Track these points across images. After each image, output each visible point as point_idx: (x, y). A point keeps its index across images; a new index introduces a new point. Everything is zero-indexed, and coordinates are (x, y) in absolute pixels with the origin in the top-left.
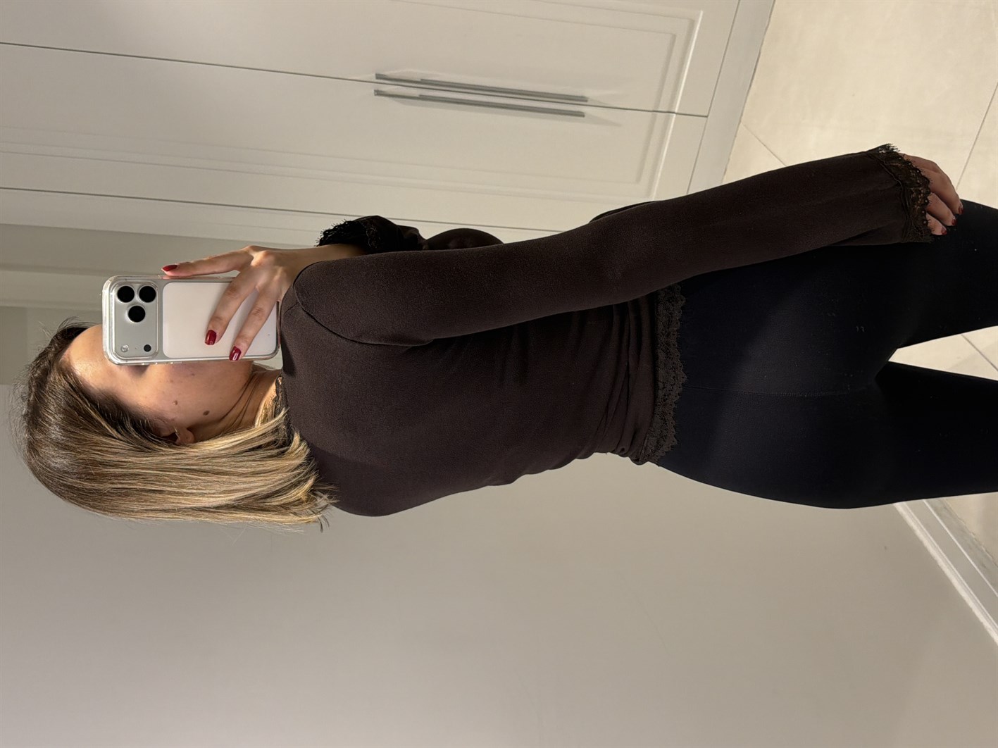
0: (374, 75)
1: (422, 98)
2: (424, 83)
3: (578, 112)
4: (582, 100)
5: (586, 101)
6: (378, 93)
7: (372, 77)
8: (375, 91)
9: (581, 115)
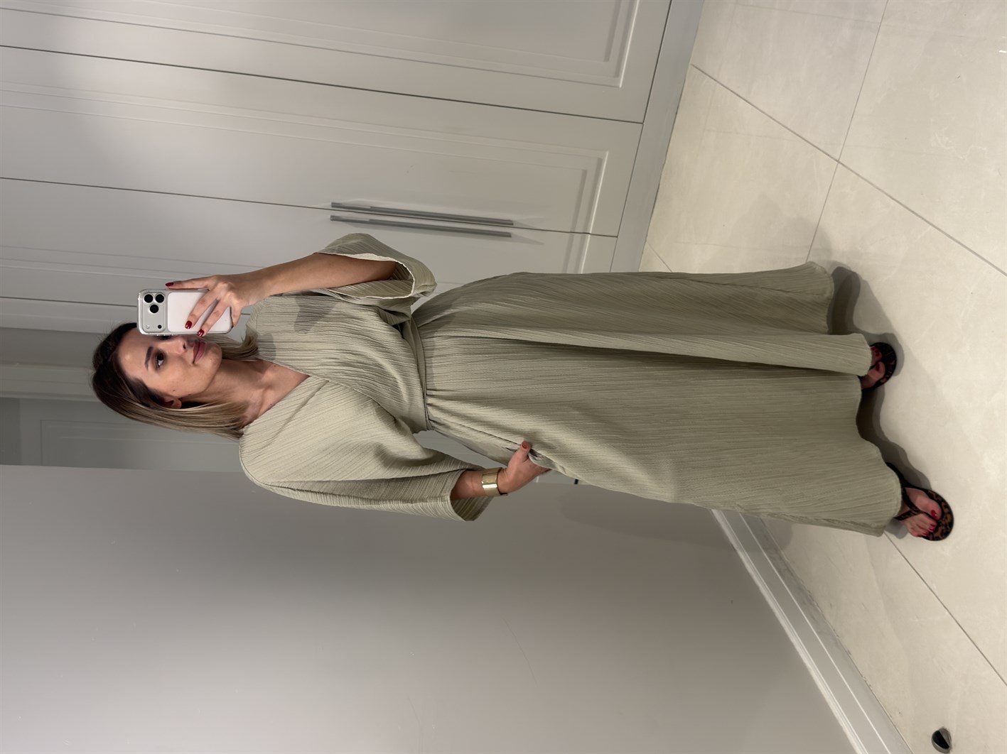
0: (330, 204)
1: (372, 223)
2: (373, 210)
3: (506, 233)
4: (509, 223)
5: (512, 224)
6: (334, 219)
7: (328, 205)
8: (332, 217)
9: (508, 235)
